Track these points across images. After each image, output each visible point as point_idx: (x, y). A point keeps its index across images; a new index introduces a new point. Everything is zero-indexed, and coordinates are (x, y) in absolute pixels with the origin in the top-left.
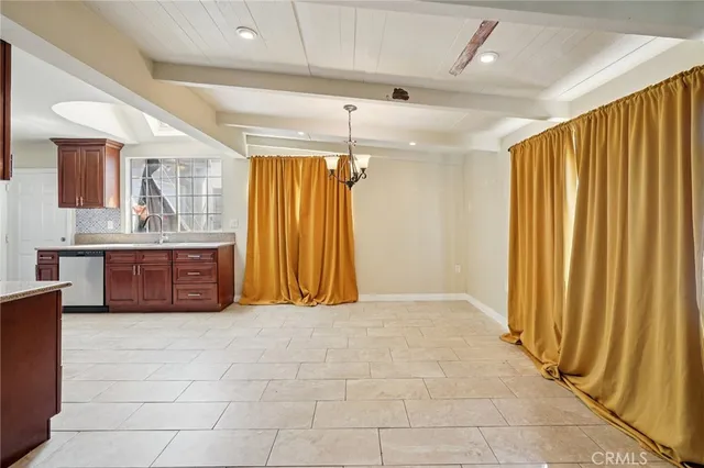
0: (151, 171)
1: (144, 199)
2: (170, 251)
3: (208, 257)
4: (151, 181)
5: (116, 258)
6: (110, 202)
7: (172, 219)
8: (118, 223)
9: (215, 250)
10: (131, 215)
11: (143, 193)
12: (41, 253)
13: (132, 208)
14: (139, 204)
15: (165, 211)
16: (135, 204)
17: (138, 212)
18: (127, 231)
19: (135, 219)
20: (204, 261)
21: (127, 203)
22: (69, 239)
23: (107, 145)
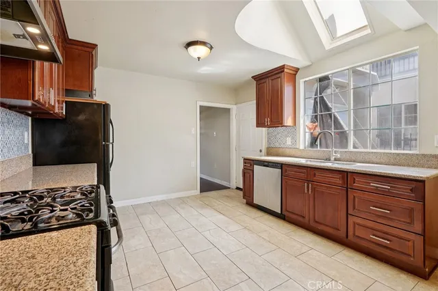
0: (323, 89)
1: (316, 117)
2: (344, 174)
3: (404, 189)
4: (322, 98)
5: (291, 172)
6: (288, 121)
7: (343, 136)
8: (295, 140)
9: (421, 182)
10: (305, 132)
11: (315, 111)
12: (246, 160)
13: (305, 126)
14: (312, 122)
15: (336, 128)
16: (308, 123)
17: (310, 129)
18: (302, 147)
19: (308, 136)
20: (399, 196)
21: (302, 121)
22: (263, 151)
23: (285, 70)
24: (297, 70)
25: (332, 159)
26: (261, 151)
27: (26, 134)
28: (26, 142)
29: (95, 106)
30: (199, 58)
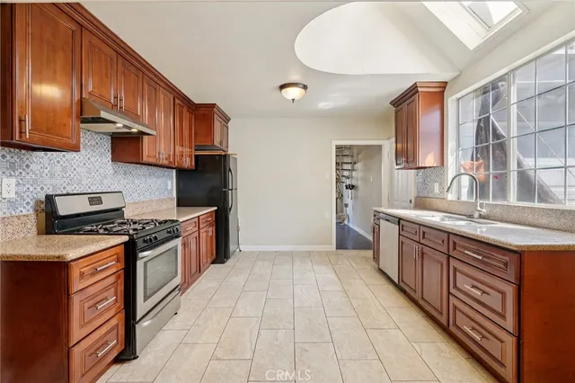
8: (443, 187)
22: (413, 201)
23: (420, 89)
24: (444, 85)
25: (476, 215)
26: (411, 201)
27: (169, 182)
28: (169, 187)
29: (217, 158)
30: (293, 100)
